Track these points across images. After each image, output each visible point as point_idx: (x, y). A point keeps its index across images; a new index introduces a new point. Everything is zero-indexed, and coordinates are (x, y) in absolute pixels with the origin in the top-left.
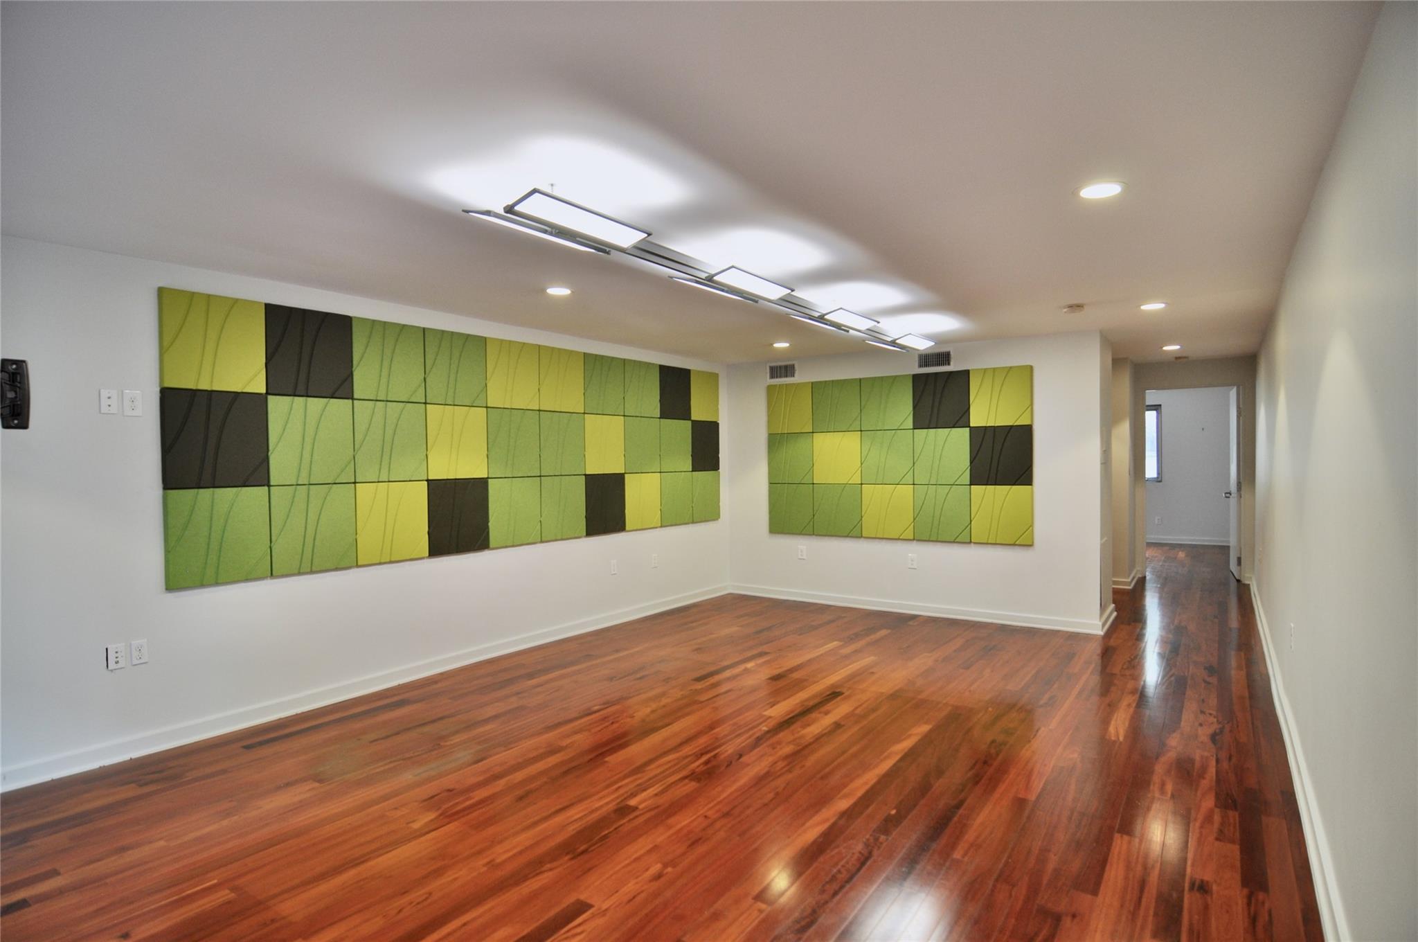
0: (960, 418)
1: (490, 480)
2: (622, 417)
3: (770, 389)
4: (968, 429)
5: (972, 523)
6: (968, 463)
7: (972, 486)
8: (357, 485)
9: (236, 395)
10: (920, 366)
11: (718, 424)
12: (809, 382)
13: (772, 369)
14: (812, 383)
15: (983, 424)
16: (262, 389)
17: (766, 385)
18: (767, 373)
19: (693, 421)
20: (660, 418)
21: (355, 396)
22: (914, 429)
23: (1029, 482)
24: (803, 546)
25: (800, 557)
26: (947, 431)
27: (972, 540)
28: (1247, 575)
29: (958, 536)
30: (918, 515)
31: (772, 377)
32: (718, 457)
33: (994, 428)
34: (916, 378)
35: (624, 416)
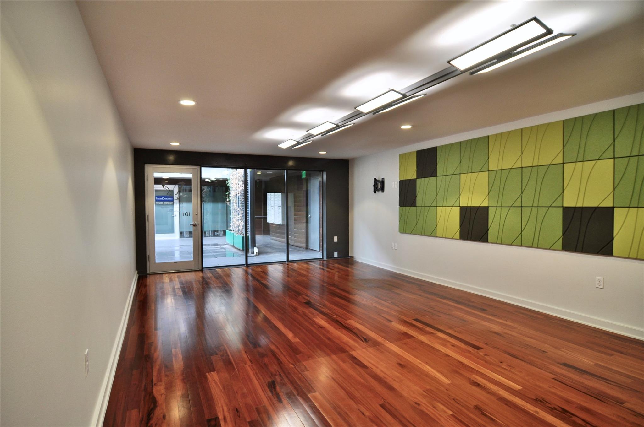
8: (437, 207)
9: (410, 180)
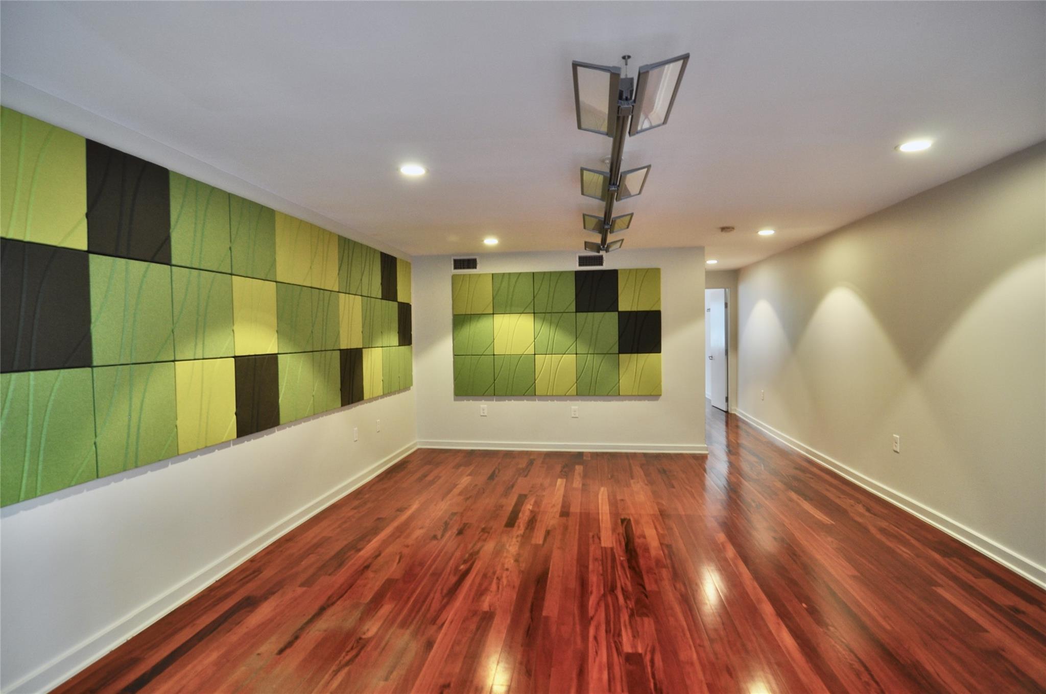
0: (611, 304)
1: (279, 355)
2: (360, 297)
3: (454, 277)
4: (617, 313)
5: (620, 381)
6: (617, 338)
7: (620, 355)
8: (176, 363)
9: (55, 251)
10: (580, 265)
11: (411, 305)
12: (490, 274)
13: (455, 261)
14: (493, 274)
15: (629, 309)
16: (84, 246)
17: (452, 274)
18: (451, 264)
19: (398, 302)
20: (381, 299)
21: (174, 262)
22: (576, 312)
23: (659, 351)
24: (484, 406)
25: (482, 414)
26: (602, 314)
27: (620, 394)
28: (733, 408)
29: (610, 391)
30: (580, 377)
31: (455, 268)
32: (411, 335)
33: (637, 313)
34: (577, 273)
35: (361, 296)
